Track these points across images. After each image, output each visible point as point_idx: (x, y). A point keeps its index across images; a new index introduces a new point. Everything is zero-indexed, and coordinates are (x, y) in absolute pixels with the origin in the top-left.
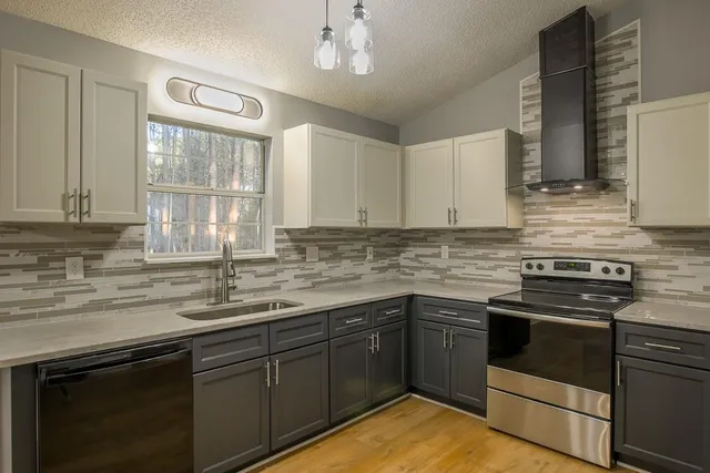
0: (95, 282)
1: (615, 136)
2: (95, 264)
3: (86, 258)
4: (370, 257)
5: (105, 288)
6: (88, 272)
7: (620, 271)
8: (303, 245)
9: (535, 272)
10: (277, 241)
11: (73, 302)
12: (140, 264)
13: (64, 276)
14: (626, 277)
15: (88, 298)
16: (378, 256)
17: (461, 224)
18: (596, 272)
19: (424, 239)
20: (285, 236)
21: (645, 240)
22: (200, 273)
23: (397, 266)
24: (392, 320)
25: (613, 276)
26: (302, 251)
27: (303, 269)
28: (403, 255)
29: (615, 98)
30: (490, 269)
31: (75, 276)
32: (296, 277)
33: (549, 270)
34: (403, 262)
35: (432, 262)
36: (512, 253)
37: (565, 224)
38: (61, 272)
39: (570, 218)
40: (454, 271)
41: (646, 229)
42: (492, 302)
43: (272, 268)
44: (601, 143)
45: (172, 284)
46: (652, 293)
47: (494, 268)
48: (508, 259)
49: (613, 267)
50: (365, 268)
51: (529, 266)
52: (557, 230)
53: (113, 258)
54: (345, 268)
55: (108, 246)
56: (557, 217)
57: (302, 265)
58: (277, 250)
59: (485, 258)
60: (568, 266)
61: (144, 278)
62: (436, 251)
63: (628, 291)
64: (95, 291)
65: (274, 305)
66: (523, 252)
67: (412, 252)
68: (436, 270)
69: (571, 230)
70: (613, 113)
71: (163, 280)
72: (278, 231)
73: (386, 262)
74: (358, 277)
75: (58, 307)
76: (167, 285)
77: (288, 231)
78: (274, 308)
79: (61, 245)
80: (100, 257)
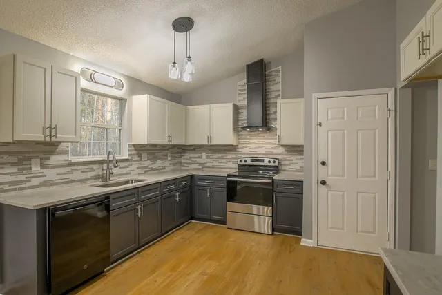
0: (45, 171)
1: (273, 110)
2: (47, 163)
3: (41, 159)
4: (169, 158)
5: (51, 174)
6: (43, 167)
7: (274, 162)
8: (141, 152)
9: (243, 163)
10: (129, 150)
11: (35, 182)
12: (67, 162)
13: (31, 169)
14: (276, 164)
15: (42, 179)
16: (173, 158)
17: (213, 143)
18: (266, 162)
19: (194, 150)
20: (133, 148)
21: (282, 150)
22: (95, 167)
23: (181, 163)
24: (185, 186)
25: (272, 164)
26: (140, 155)
27: (140, 164)
28: (183, 158)
29: (273, 95)
30: (224, 163)
31: (36, 168)
32: (138, 168)
33: (249, 162)
34: (183, 161)
35: (198, 160)
36: (234, 156)
37: (254, 143)
38: (28, 166)
39: (256, 141)
40: (208, 164)
41: (283, 146)
42: (229, 176)
43: (126, 164)
44: (268, 112)
45: (82, 172)
46: (284, 170)
47: (226, 162)
48: (232, 158)
49: (272, 160)
50: (167, 164)
51: (241, 161)
52: (252, 146)
53: (54, 159)
54: (158, 164)
55: (52, 153)
56: (251, 141)
57: (140, 162)
58: (129, 155)
59: (222, 158)
60: (256, 161)
61: (69, 169)
62: (200, 155)
63: (276, 169)
64: (45, 176)
65: (132, 181)
66: (239, 155)
67: (187, 156)
68: (200, 164)
69: (256, 146)
70: (272, 101)
71: (77, 170)
72: (130, 146)
73: (176, 161)
74: (164, 168)
75: (28, 184)
76: (79, 172)
77: (134, 146)
78: (132, 183)
79: (29, 152)
80: (48, 159)
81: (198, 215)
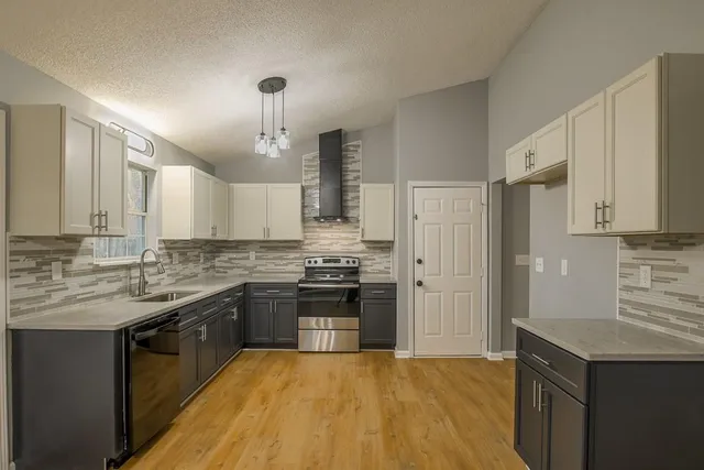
0: (67, 281)
2: (68, 268)
3: (63, 262)
4: (202, 261)
5: (74, 286)
6: (65, 274)
7: (348, 262)
8: (171, 251)
9: (313, 265)
10: (159, 249)
11: (57, 298)
12: (91, 267)
13: (51, 277)
14: (356, 265)
15: (63, 294)
16: (206, 260)
17: (272, 238)
18: (343, 263)
19: (236, 247)
20: (163, 245)
21: (362, 247)
22: (122, 273)
23: (214, 267)
25: (351, 265)
26: (170, 256)
27: (171, 269)
28: (217, 259)
30: (284, 265)
31: (57, 277)
32: (169, 275)
33: (320, 263)
34: (217, 264)
35: (243, 262)
36: (298, 255)
37: (325, 238)
38: (48, 274)
39: (326, 235)
40: (259, 268)
41: (363, 241)
42: (300, 282)
45: (108, 282)
46: (366, 272)
47: (286, 265)
48: (296, 258)
49: (351, 260)
50: (199, 269)
51: (310, 262)
52: (323, 242)
53: (79, 262)
54: (191, 268)
55: (73, 252)
56: (322, 235)
57: (171, 266)
59: (281, 258)
60: (329, 261)
61: (93, 278)
62: (246, 255)
63: (355, 271)
64: (67, 289)
66: (306, 255)
67: (225, 256)
68: (246, 268)
69: (329, 242)
70: (352, 183)
71: (101, 280)
72: (159, 240)
73: (209, 264)
74: (196, 276)
75: (48, 302)
77: (164, 241)
79: (48, 252)
80: (69, 262)
81: (257, 339)
